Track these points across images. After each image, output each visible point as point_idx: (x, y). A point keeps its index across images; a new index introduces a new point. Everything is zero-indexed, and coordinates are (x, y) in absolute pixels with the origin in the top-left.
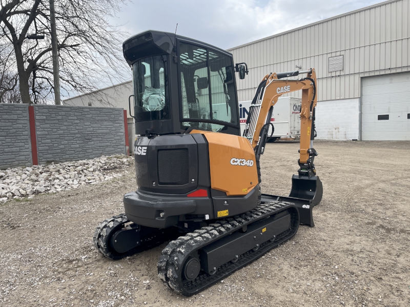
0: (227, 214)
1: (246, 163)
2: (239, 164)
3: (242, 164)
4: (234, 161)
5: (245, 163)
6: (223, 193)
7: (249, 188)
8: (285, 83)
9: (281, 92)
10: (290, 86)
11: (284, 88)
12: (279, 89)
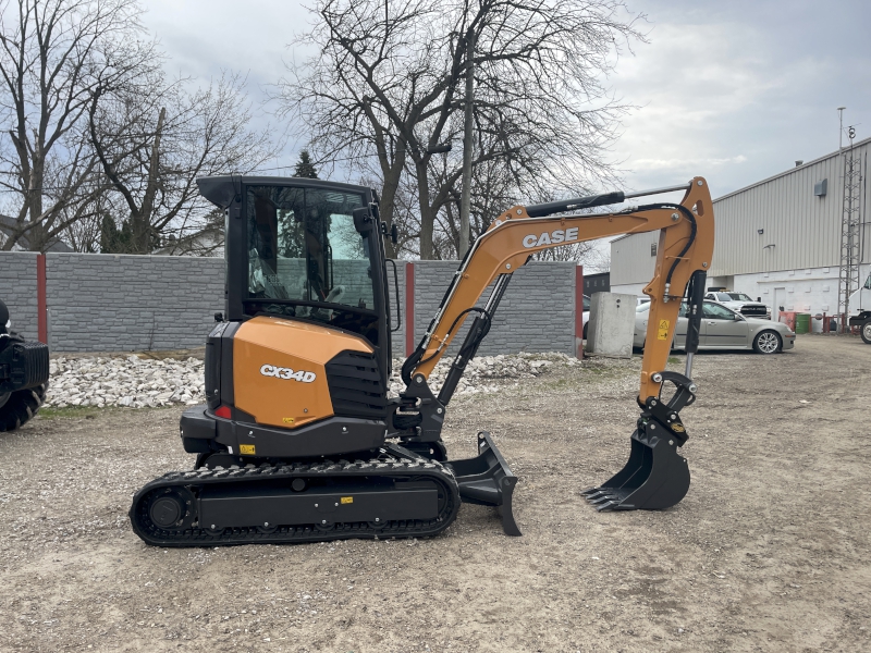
0: (253, 453)
1: (294, 376)
2: (278, 375)
3: (283, 376)
4: (267, 370)
5: (290, 375)
6: (250, 418)
7: (298, 419)
8: (559, 224)
9: (539, 244)
10: (577, 229)
11: (554, 235)
12: (534, 238)
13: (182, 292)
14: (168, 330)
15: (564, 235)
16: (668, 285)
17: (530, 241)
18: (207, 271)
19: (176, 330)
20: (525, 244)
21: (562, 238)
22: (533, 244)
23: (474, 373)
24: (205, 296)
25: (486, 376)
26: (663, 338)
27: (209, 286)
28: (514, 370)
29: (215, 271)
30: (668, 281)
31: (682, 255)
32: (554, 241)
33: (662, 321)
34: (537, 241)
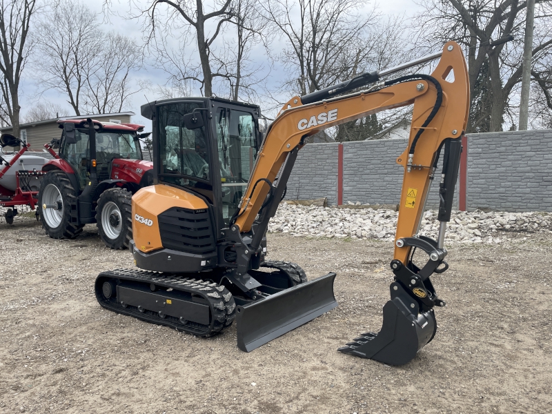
1: (144, 221)
3: (141, 221)
7: (147, 248)
8: (323, 108)
9: (309, 126)
10: (336, 110)
11: (319, 117)
12: (305, 121)
13: (313, 165)
14: (306, 188)
15: (327, 116)
16: (411, 155)
17: (303, 124)
18: (326, 152)
19: (310, 188)
20: (300, 127)
21: (325, 119)
22: (305, 126)
23: (492, 226)
24: (325, 167)
25: (504, 229)
26: (411, 206)
27: (328, 161)
28: (536, 225)
29: (330, 152)
30: (412, 151)
31: (425, 125)
32: (319, 122)
33: (410, 190)
34: (308, 124)
